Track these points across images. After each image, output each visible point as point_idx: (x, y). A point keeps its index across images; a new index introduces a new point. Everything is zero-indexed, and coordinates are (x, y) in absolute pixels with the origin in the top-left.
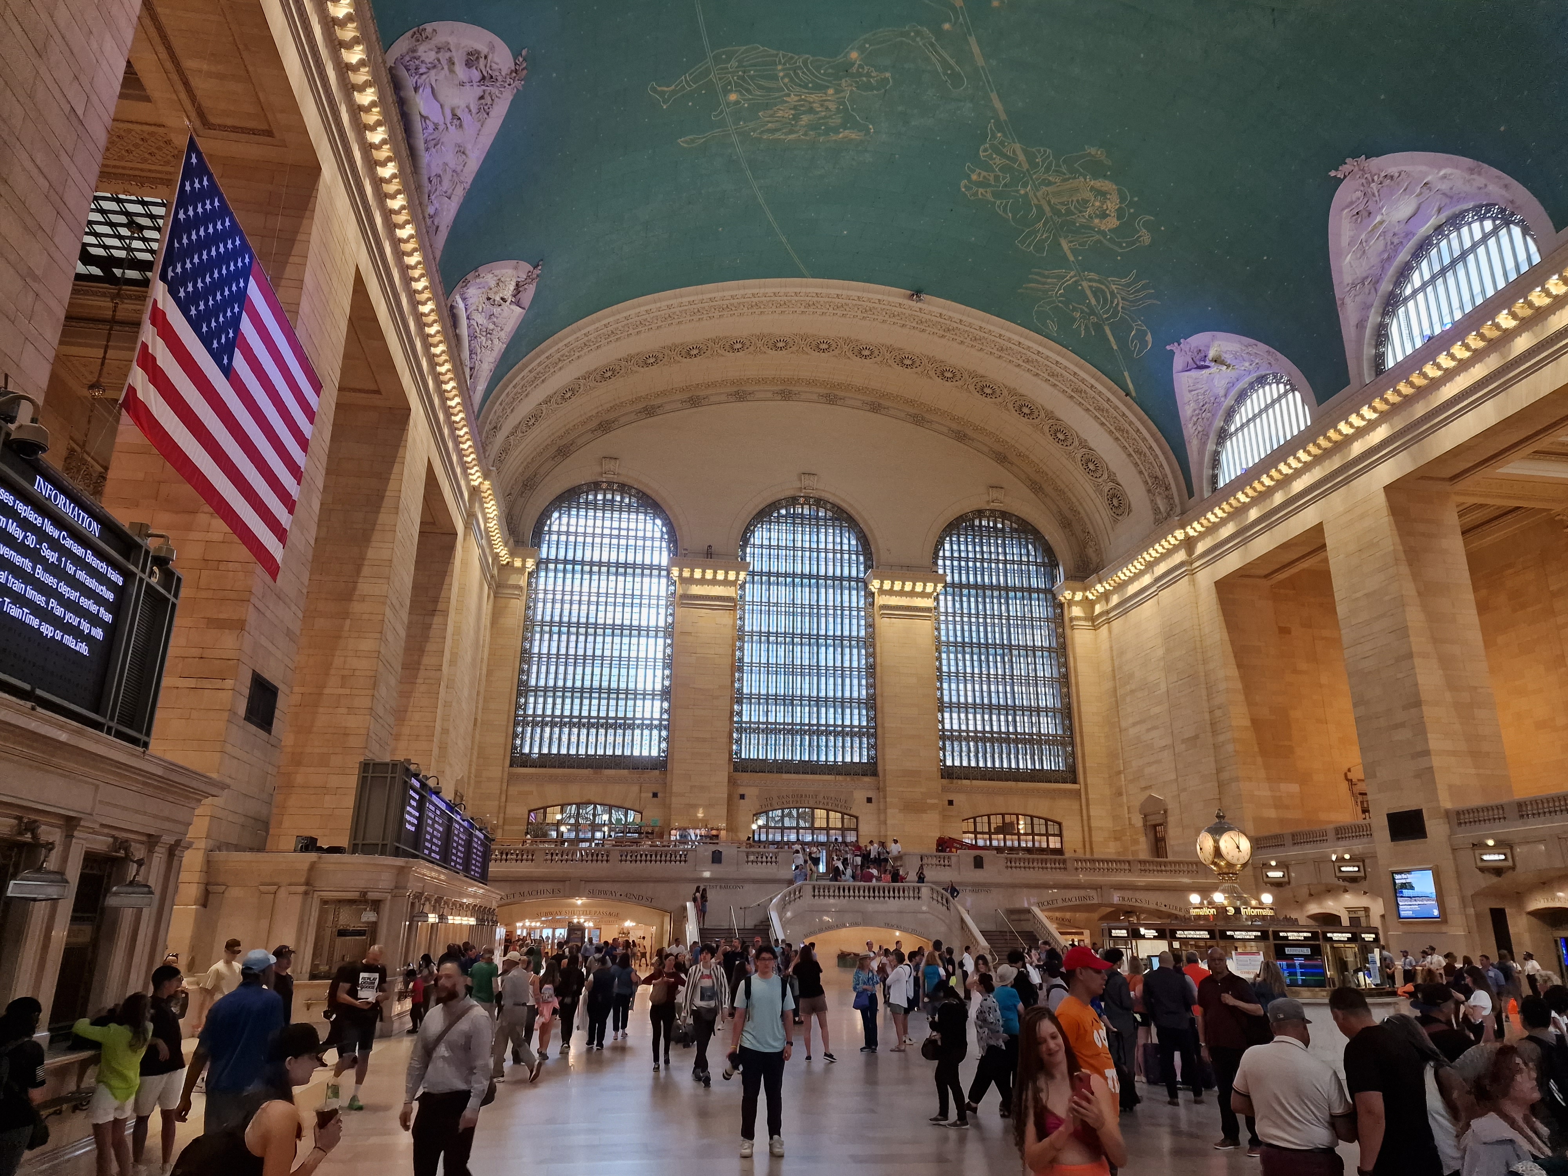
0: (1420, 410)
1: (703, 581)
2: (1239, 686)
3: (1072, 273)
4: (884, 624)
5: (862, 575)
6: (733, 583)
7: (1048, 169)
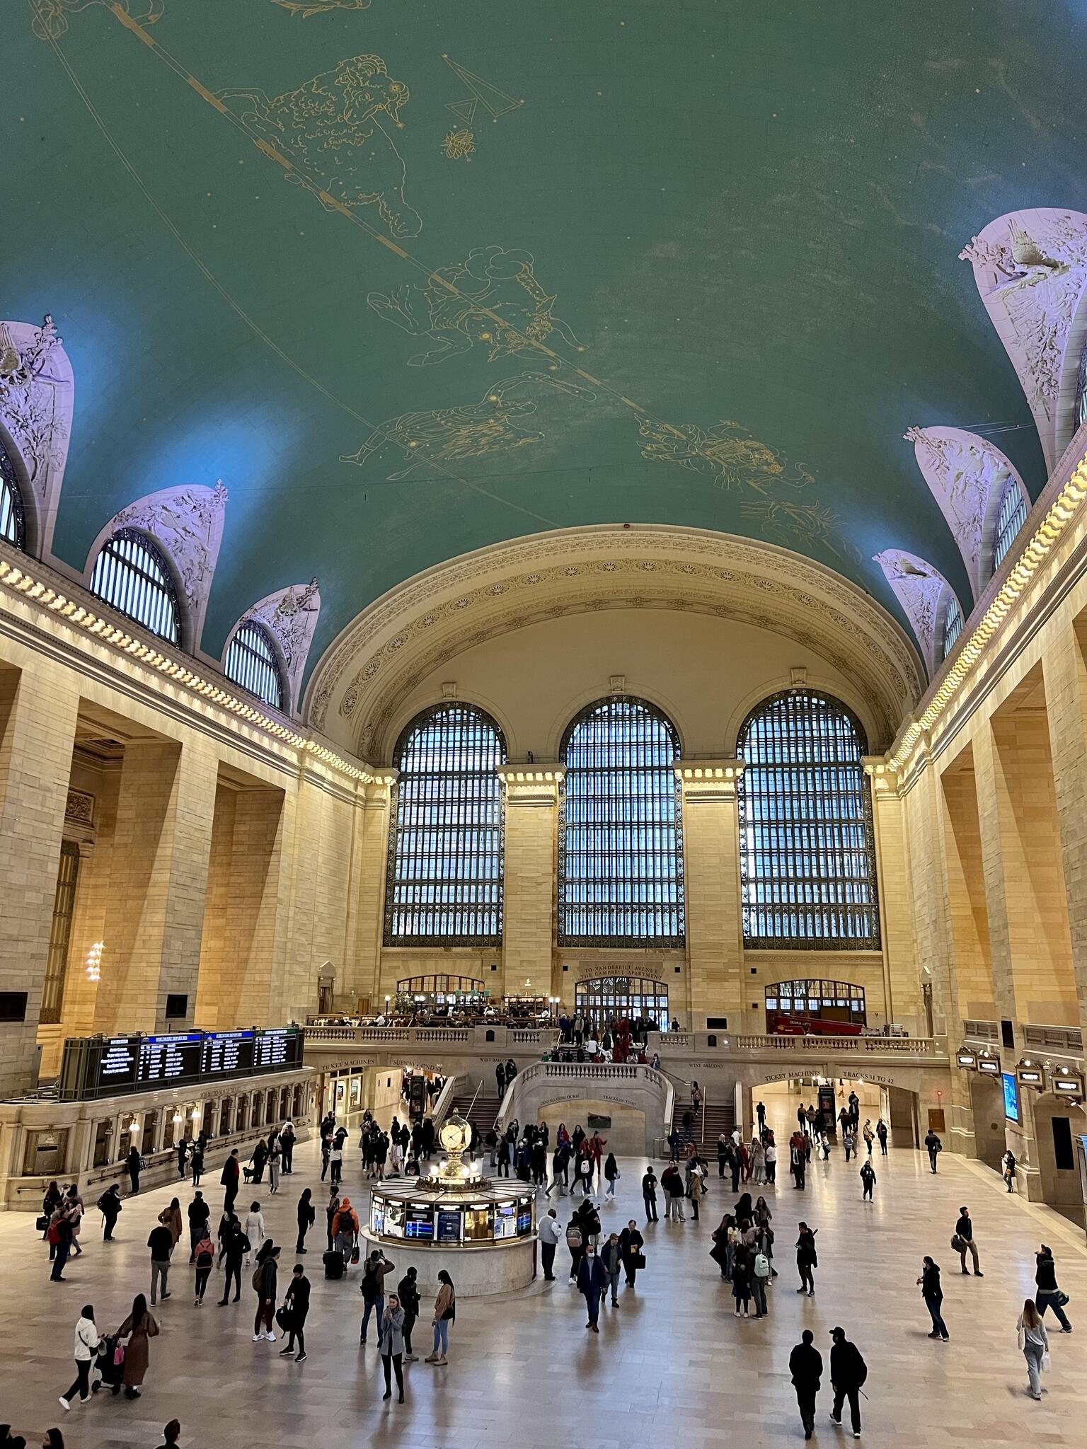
1: (526, 783)
3: (773, 504)
5: (670, 764)
7: (703, 439)
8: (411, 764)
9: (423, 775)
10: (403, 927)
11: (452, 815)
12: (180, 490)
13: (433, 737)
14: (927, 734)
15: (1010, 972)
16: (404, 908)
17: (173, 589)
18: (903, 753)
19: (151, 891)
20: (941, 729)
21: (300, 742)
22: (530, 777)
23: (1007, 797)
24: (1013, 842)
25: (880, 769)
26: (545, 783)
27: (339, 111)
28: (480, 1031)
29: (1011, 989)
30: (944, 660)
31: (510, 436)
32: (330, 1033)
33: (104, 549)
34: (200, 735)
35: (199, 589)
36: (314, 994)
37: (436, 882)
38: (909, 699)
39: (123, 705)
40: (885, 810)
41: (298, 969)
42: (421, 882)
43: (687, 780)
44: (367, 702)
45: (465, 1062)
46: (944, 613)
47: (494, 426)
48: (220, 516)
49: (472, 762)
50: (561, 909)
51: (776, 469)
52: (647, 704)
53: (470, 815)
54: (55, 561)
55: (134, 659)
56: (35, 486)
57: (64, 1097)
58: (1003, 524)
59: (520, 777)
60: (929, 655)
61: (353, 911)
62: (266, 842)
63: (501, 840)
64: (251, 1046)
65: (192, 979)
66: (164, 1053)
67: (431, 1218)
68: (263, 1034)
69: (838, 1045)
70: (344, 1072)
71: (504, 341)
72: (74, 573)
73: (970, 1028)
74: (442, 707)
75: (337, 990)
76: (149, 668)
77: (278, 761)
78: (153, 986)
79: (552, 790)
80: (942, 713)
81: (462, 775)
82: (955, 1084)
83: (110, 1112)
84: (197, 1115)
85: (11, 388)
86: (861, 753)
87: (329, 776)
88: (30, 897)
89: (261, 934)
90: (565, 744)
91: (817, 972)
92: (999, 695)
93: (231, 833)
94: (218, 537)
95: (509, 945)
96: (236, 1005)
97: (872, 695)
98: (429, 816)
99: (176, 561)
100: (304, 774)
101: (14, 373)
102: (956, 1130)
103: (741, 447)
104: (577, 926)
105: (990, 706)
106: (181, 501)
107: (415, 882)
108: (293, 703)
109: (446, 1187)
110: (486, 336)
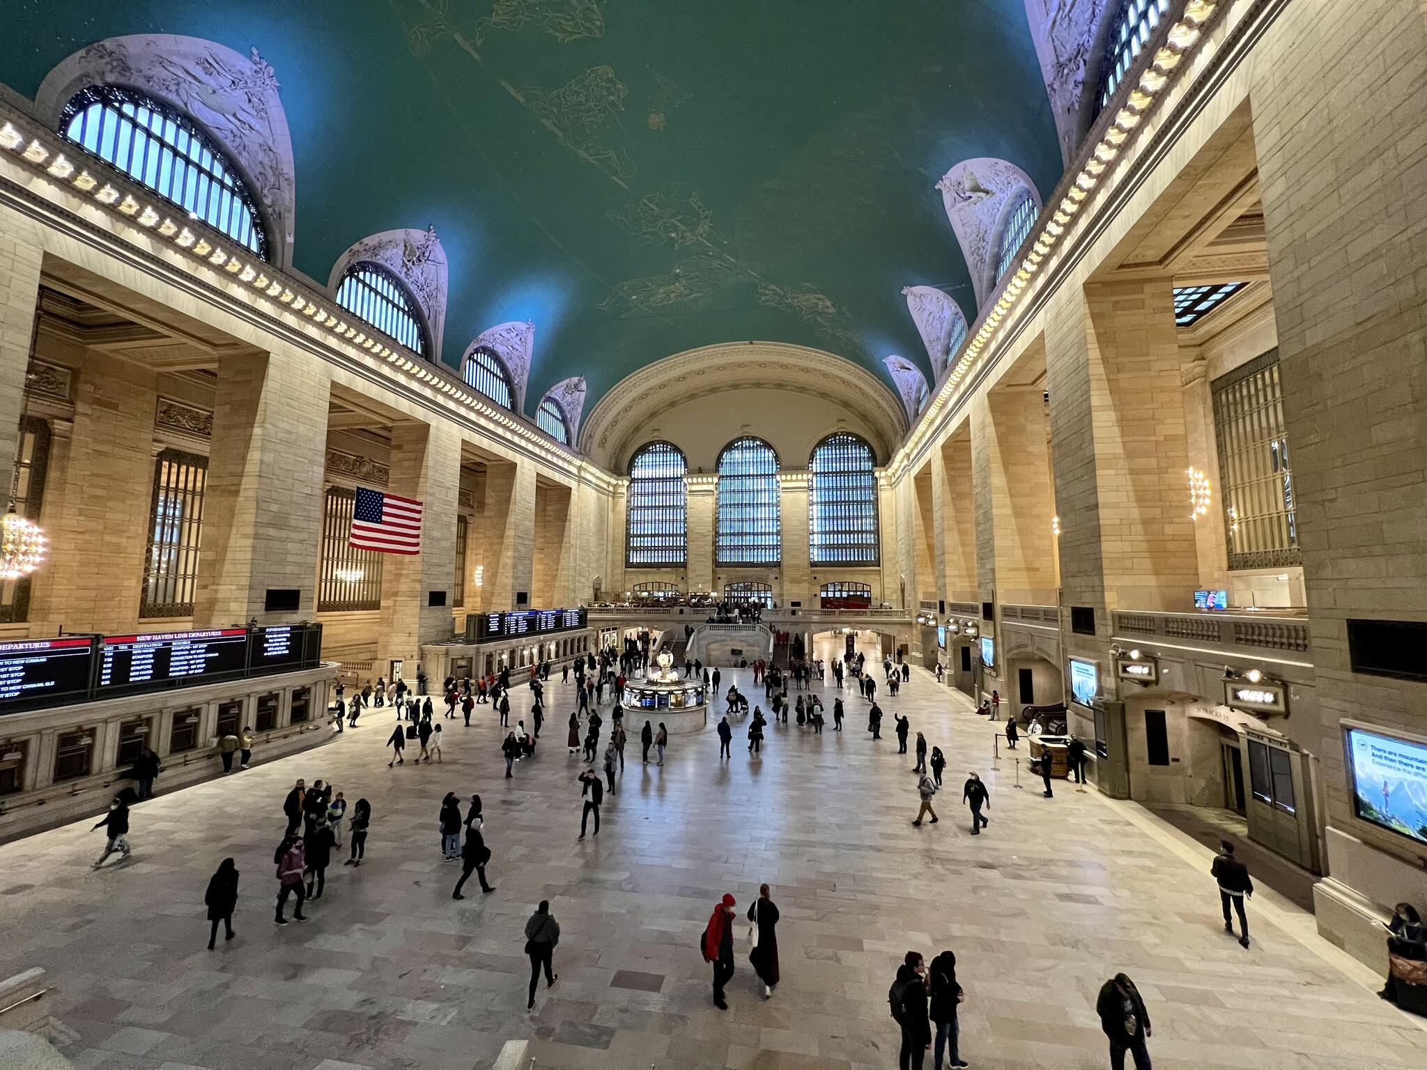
0: (946, 411)
2: (923, 529)
4: (782, 495)
6: (712, 483)
8: (637, 473)
9: (643, 480)
10: (636, 558)
11: (659, 501)
12: (508, 325)
13: (647, 458)
14: (908, 456)
15: (944, 576)
16: (635, 549)
17: (508, 380)
18: (895, 465)
19: (505, 541)
20: (915, 452)
21: (578, 463)
22: (700, 480)
23: (947, 487)
24: (950, 511)
25: (883, 474)
26: (708, 483)
27: (587, 101)
28: (677, 609)
29: (945, 585)
30: (918, 416)
31: (687, 292)
32: (601, 611)
33: (470, 358)
34: (526, 459)
35: (522, 380)
36: (591, 592)
37: (652, 536)
38: (899, 438)
39: (485, 443)
40: (885, 496)
41: (583, 580)
42: (644, 536)
43: (783, 481)
44: (612, 442)
45: (669, 624)
46: (919, 390)
47: (678, 287)
48: (530, 338)
49: (669, 473)
50: (717, 549)
51: (832, 310)
52: (762, 440)
53: (670, 501)
54: (444, 365)
55: (487, 418)
56: (430, 323)
57: (468, 642)
58: (952, 341)
59: (695, 480)
60: (911, 412)
61: (610, 550)
62: (563, 515)
63: (685, 514)
64: (561, 617)
65: (528, 585)
66: (517, 621)
67: (654, 698)
68: (566, 611)
69: (857, 614)
70: (608, 630)
71: (683, 237)
72: (454, 372)
73: (923, 605)
74: (652, 443)
75: (603, 590)
76: (497, 423)
77: (567, 473)
78: (509, 588)
79: (712, 487)
80: (917, 444)
81: (664, 480)
82: (915, 632)
83: (492, 650)
84: (535, 651)
85: (413, 267)
86: (873, 466)
87: (594, 480)
88: (444, 544)
89: (562, 562)
90: (718, 462)
91: (848, 578)
92: (946, 433)
93: (545, 510)
94: (530, 352)
95: (690, 567)
96: (552, 597)
97: (880, 435)
98: (647, 501)
99: (508, 365)
100: (580, 479)
101: (415, 259)
102: (913, 654)
103: (813, 298)
104: (725, 557)
105: (941, 440)
106: (509, 331)
107: (640, 536)
108: (574, 442)
109: (661, 683)
110: (673, 235)
